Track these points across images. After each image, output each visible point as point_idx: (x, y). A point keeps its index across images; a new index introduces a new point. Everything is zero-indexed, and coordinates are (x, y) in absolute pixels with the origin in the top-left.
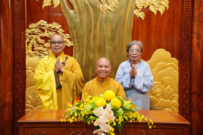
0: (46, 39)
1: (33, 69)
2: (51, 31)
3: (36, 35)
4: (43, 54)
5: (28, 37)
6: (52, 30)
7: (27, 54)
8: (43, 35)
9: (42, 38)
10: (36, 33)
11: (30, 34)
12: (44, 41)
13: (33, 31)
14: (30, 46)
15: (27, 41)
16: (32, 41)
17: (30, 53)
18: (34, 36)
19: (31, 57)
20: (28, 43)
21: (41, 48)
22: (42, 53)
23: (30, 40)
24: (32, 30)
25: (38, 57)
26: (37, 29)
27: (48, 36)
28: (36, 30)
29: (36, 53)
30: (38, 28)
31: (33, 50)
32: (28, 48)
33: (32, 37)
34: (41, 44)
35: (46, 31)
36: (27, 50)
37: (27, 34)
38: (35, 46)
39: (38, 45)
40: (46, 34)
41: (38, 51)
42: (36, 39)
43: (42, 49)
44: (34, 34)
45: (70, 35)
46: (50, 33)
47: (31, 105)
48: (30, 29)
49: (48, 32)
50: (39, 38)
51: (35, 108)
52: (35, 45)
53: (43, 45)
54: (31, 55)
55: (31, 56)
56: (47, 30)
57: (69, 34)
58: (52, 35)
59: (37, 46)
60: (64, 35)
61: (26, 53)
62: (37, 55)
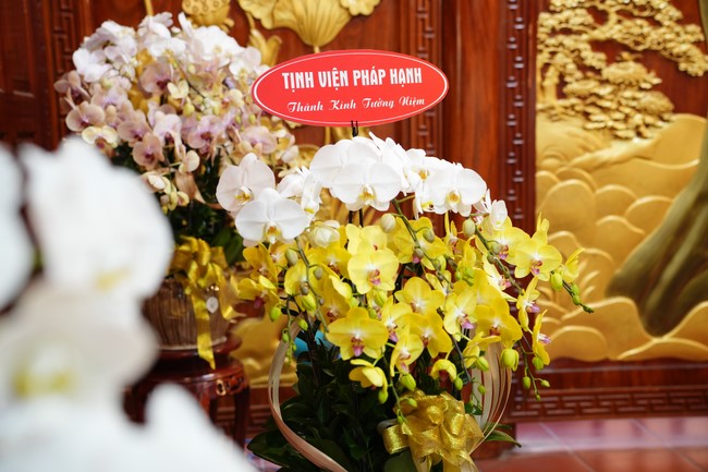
0: (611, 49)
1: (561, 166)
2: (630, 16)
3: (573, 37)
4: (601, 107)
5: (547, 46)
6: (636, 13)
7: (543, 111)
8: (602, 33)
9: (597, 45)
10: (575, 28)
11: (553, 32)
12: (602, 56)
13: (567, 21)
14: (551, 79)
15: (542, 59)
16: (560, 59)
17: (552, 108)
18: (568, 41)
19: (557, 124)
20: (546, 66)
21: (591, 86)
22: (594, 104)
23: (553, 54)
24: (562, 17)
25: (579, 121)
26: (579, 11)
27: (617, 37)
28: (576, 15)
29: (572, 107)
30: (582, 7)
31: (561, 95)
32: (542, 88)
33: (561, 44)
34: (592, 68)
35: (613, 17)
36: (539, 96)
37: (542, 34)
38: (567, 79)
39: (579, 74)
40: (612, 30)
41: (579, 97)
42: (573, 52)
43: (597, 90)
44: (567, 32)
45: (703, 31)
46: (627, 23)
47: (554, 300)
48: (553, 12)
49: (619, 22)
50: (588, 47)
51: (570, 311)
52: (571, 75)
53: (598, 72)
54: (553, 112)
55: (553, 118)
56: (618, 12)
57: (699, 23)
58: (636, 31)
59: (577, 80)
60: (678, 28)
61: (539, 106)
62: (578, 112)
